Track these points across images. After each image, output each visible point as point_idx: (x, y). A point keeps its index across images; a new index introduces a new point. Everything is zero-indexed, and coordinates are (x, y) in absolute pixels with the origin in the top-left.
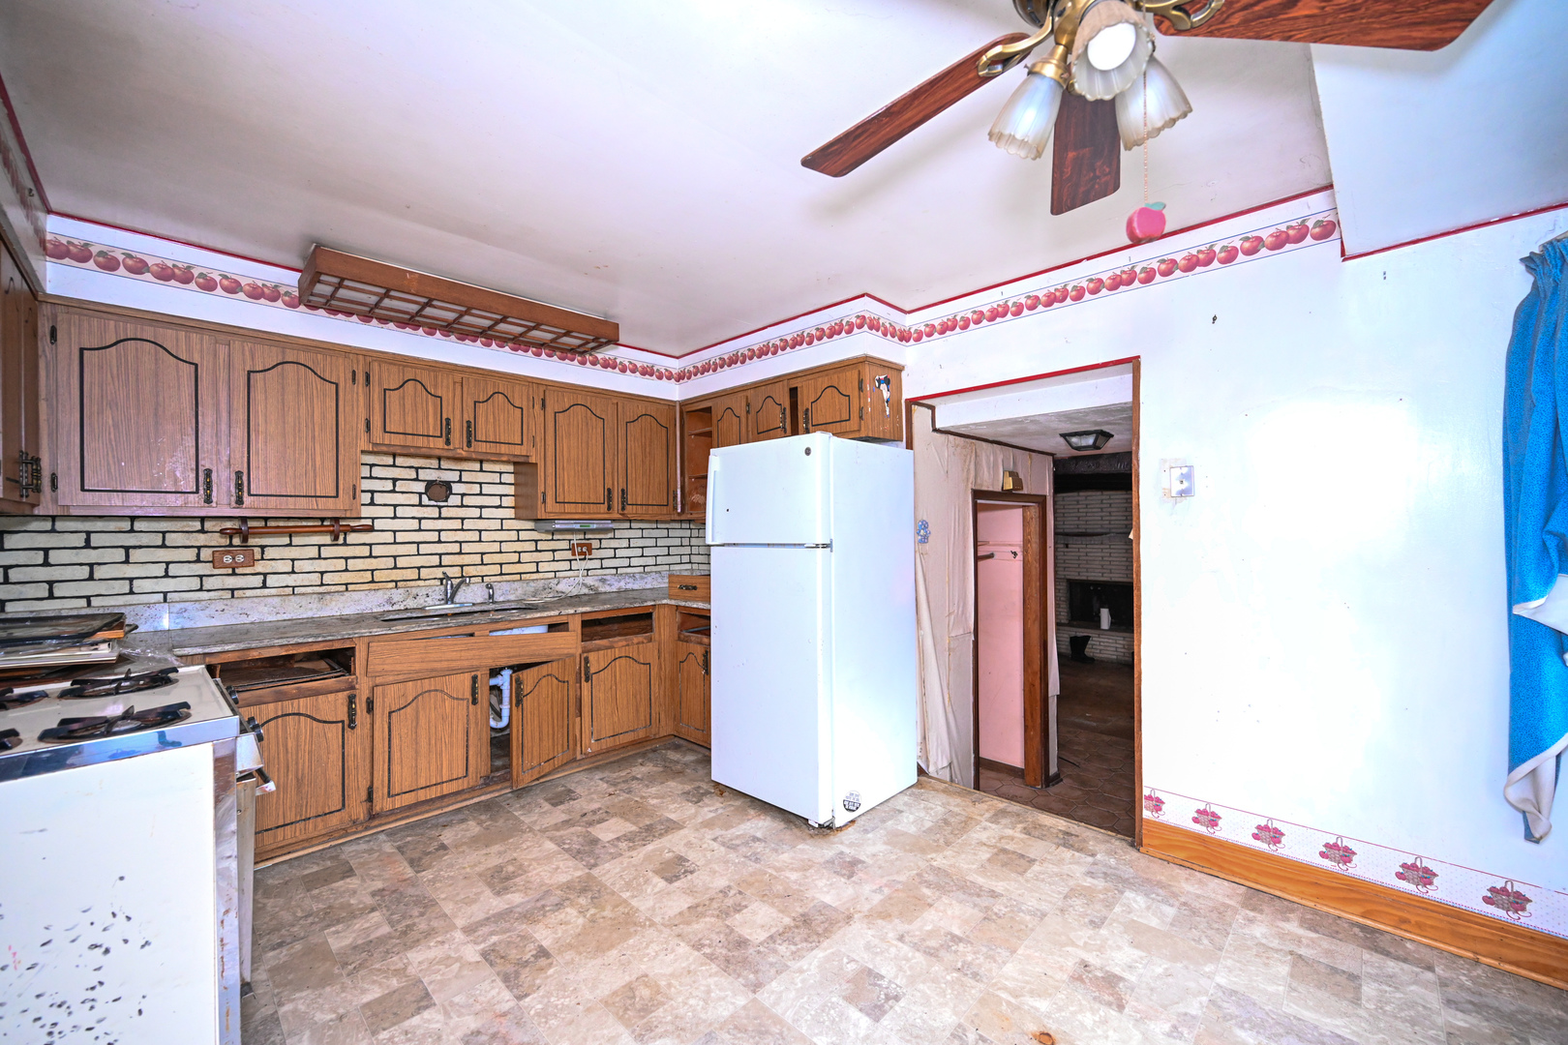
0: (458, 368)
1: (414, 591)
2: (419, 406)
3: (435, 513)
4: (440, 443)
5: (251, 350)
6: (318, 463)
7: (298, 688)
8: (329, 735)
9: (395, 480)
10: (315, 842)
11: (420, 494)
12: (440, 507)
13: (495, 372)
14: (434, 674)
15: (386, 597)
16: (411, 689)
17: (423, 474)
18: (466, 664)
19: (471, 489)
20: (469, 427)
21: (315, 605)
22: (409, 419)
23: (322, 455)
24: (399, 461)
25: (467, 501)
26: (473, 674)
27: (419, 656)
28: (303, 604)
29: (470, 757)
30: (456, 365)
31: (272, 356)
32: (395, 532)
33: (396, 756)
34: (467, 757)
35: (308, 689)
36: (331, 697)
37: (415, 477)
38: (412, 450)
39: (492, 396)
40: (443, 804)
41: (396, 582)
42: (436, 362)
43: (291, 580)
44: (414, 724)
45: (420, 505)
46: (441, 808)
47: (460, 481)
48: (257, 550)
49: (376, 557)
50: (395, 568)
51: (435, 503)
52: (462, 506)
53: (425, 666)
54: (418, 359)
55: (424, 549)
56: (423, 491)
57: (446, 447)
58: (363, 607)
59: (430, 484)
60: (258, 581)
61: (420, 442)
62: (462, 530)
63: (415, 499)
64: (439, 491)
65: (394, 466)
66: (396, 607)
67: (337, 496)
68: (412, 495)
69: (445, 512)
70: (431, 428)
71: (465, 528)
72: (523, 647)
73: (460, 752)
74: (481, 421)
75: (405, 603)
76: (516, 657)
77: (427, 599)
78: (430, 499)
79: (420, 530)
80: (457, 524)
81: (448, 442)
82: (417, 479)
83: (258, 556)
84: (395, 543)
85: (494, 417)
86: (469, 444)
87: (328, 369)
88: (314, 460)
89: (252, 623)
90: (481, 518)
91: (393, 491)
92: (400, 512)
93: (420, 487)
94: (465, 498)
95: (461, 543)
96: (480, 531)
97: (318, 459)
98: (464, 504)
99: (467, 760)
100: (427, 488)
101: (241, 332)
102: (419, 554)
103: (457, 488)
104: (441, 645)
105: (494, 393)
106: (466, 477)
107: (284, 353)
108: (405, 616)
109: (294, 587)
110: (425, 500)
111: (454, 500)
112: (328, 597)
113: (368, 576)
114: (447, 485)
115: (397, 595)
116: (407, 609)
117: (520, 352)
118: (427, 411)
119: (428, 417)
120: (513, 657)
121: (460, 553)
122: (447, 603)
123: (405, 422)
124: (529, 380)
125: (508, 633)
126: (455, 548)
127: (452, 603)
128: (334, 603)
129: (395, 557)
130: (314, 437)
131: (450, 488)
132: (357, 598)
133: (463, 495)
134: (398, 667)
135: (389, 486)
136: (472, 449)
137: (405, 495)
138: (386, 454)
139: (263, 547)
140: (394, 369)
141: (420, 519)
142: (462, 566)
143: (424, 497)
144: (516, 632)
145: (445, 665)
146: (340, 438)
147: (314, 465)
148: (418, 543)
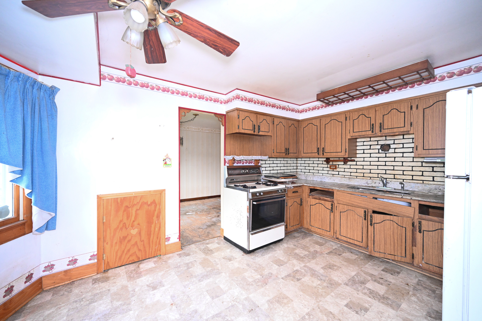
0: (377, 106)
1: (375, 181)
2: (363, 122)
3: (384, 155)
4: (370, 132)
5: (326, 120)
6: (338, 144)
7: (323, 198)
8: (327, 212)
9: (370, 145)
10: (329, 237)
11: (379, 149)
12: (386, 153)
13: (392, 101)
14: (353, 206)
15: (366, 181)
16: (346, 208)
17: (380, 143)
18: (363, 205)
19: (399, 146)
20: (381, 125)
21: (348, 181)
22: (360, 127)
23: (338, 141)
24: (372, 139)
25: (397, 150)
26: (365, 210)
27: (349, 199)
28: (345, 180)
29: (363, 237)
30: (376, 105)
31: (328, 120)
32: (370, 162)
33: (342, 225)
34: (362, 236)
35: (325, 199)
36: (328, 202)
37: (377, 144)
38: (362, 136)
39: (390, 111)
40: (360, 248)
41: (371, 177)
42: (369, 106)
43: (344, 173)
44: (347, 218)
45: (379, 153)
46: (359, 249)
47: (394, 144)
48: (337, 166)
49: (365, 169)
50: (370, 173)
51: (384, 152)
52: (395, 152)
53: (350, 202)
54: (363, 107)
55: (380, 167)
56: (380, 148)
57: (372, 133)
58: (359, 183)
59: (382, 145)
60: (337, 173)
61: (363, 133)
62: (395, 161)
63: (377, 151)
64: (385, 148)
65: (370, 141)
66: (369, 185)
67: (342, 152)
68: (376, 150)
69: (388, 155)
70: (367, 128)
71: (395, 160)
72: (386, 206)
73: (361, 234)
74: (385, 121)
75: (372, 184)
76: (382, 209)
77: (379, 184)
78: (382, 151)
79: (378, 161)
80: (393, 159)
81: (373, 132)
82: (378, 144)
83: (337, 167)
84: (370, 165)
85: (391, 119)
86: (381, 131)
87: (340, 119)
88: (337, 143)
89: (335, 183)
90: (403, 157)
91: (370, 149)
92: (372, 155)
93: (379, 147)
94: (396, 150)
95: (394, 166)
96: (403, 162)
97: (338, 143)
98: (396, 152)
99: (362, 237)
100: (381, 147)
101: (324, 116)
102: (378, 169)
103: (392, 146)
104: (355, 197)
105: (391, 110)
106: (396, 142)
107: (331, 118)
108: (367, 188)
109: (345, 175)
110: (380, 151)
111: (391, 151)
112: (351, 179)
113: (362, 175)
114: (389, 145)
115: (370, 181)
116: (372, 186)
117: (403, 89)
118: (366, 123)
119: (366, 125)
120: (381, 209)
121: (394, 170)
122: (384, 187)
123: (359, 128)
124: (409, 99)
125: (382, 200)
126: (392, 168)
127: (386, 187)
128: (352, 181)
129: (370, 170)
130: (337, 137)
131: (390, 146)
132: (358, 181)
133: (395, 149)
134: (343, 200)
135: (369, 147)
136: (382, 133)
137: (374, 150)
138: (368, 137)
139: (338, 165)
140: (356, 113)
141: (379, 158)
142: (394, 175)
143: (380, 150)
144: (385, 200)
145: (356, 204)
146: (342, 136)
147: (337, 144)
148: (378, 166)
